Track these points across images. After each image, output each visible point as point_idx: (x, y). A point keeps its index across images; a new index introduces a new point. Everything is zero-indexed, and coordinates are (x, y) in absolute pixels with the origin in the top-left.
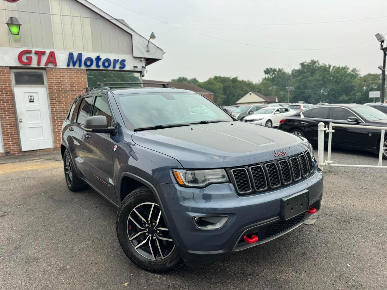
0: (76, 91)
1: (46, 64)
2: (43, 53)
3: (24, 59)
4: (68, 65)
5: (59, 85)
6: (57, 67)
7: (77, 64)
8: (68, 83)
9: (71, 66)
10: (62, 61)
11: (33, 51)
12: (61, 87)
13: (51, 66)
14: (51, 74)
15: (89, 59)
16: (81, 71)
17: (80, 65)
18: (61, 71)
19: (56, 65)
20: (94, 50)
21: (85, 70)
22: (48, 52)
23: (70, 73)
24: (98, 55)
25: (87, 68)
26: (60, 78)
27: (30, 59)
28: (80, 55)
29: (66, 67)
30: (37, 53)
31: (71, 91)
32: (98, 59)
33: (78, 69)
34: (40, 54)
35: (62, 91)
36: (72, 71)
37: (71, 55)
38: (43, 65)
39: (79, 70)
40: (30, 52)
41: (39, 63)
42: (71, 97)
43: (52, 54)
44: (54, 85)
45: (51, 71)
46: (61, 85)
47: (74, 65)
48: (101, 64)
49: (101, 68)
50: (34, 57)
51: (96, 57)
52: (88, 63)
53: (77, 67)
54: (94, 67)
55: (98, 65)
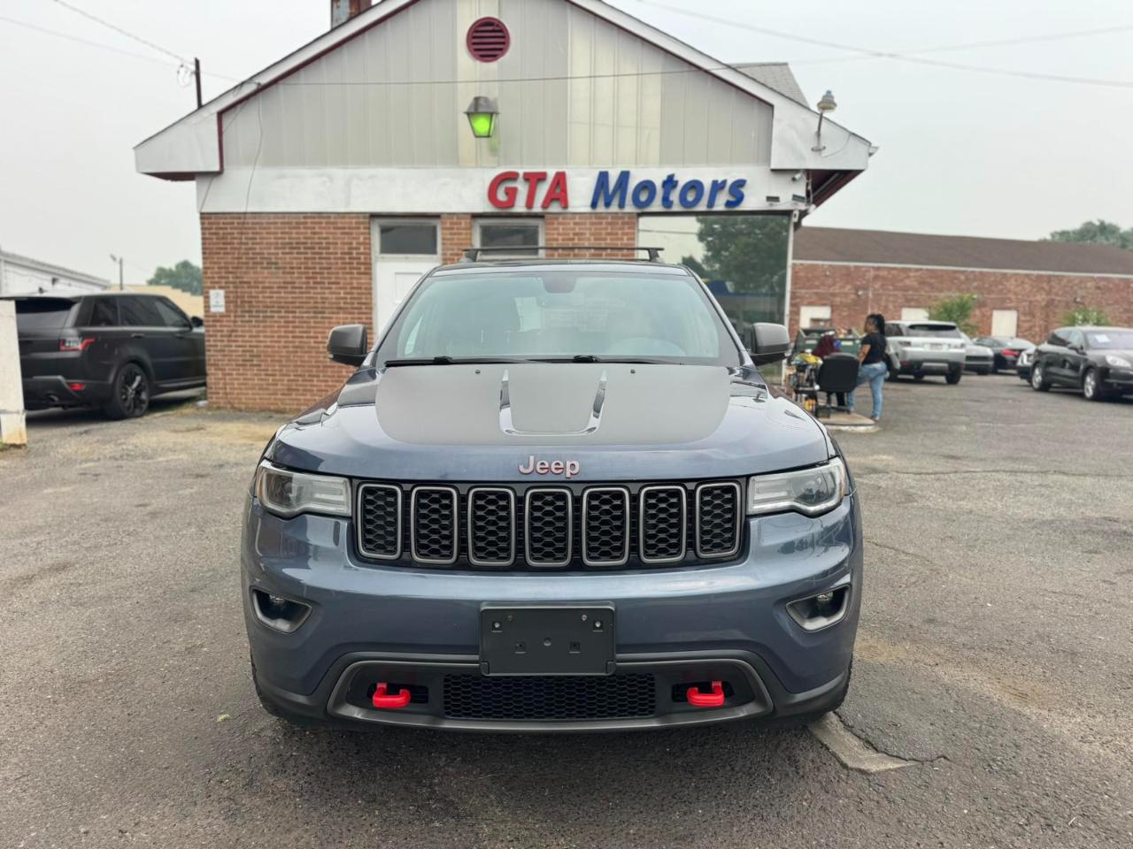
1: (546, 205)
2: (541, 177)
3: (502, 196)
4: (594, 205)
6: (570, 209)
7: (615, 202)
9: (601, 208)
10: (580, 195)
11: (521, 172)
13: (555, 208)
14: (554, 229)
15: (647, 186)
16: (623, 218)
17: (621, 205)
18: (577, 220)
19: (566, 206)
20: (663, 161)
21: (635, 215)
22: (551, 173)
23: (597, 223)
24: (670, 173)
25: (639, 211)
27: (512, 193)
28: (625, 176)
29: (588, 210)
30: (529, 177)
32: (670, 183)
33: (617, 213)
34: (534, 179)
36: (603, 218)
37: (603, 177)
38: (537, 208)
39: (620, 215)
40: (511, 176)
41: (530, 203)
43: (560, 179)
45: (555, 221)
47: (608, 204)
48: (675, 196)
49: (676, 207)
50: (522, 188)
51: (665, 178)
52: (643, 197)
53: (614, 208)
54: (657, 206)
55: (666, 201)
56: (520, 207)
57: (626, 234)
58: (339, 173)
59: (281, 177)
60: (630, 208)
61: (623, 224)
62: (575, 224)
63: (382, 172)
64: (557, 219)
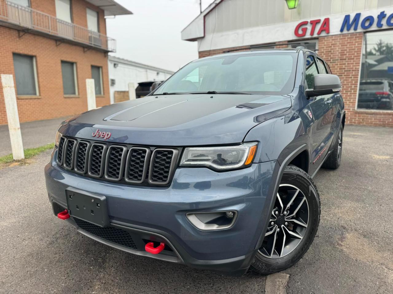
0: (345, 59)
1: (319, 33)
2: (318, 22)
3: (300, 32)
4: (342, 30)
5: (329, 54)
6: (331, 34)
7: (353, 28)
8: (338, 51)
9: (345, 32)
10: (335, 28)
11: (309, 21)
12: (330, 56)
13: (323, 34)
14: (322, 43)
15: (370, 19)
16: (356, 35)
17: (355, 29)
18: (334, 38)
19: (328, 32)
20: (379, 5)
21: (363, 33)
22: (322, 20)
23: (343, 39)
24: (382, 11)
25: (365, 31)
26: (331, 47)
27: (305, 30)
28: (358, 16)
29: (339, 33)
30: (312, 22)
31: (341, 60)
32: (382, 15)
33: (353, 33)
34: (315, 23)
35: (330, 60)
36: (346, 36)
37: (347, 17)
38: (315, 35)
39: (355, 34)
40: (305, 23)
41: (312, 33)
42: (338, 67)
43: (327, 21)
44: (324, 54)
45: (323, 40)
46: (331, 54)
47: (348, 29)
48: (384, 22)
49: (385, 27)
50: (309, 27)
51: (379, 14)
52: (367, 24)
53: (352, 31)
54: (374, 27)
55: (379, 25)
56: (308, 36)
57: (357, 42)
58: (240, 32)
59: (222, 36)
60: (360, 30)
61: (356, 37)
62: (332, 40)
63: (255, 29)
64: (324, 39)
